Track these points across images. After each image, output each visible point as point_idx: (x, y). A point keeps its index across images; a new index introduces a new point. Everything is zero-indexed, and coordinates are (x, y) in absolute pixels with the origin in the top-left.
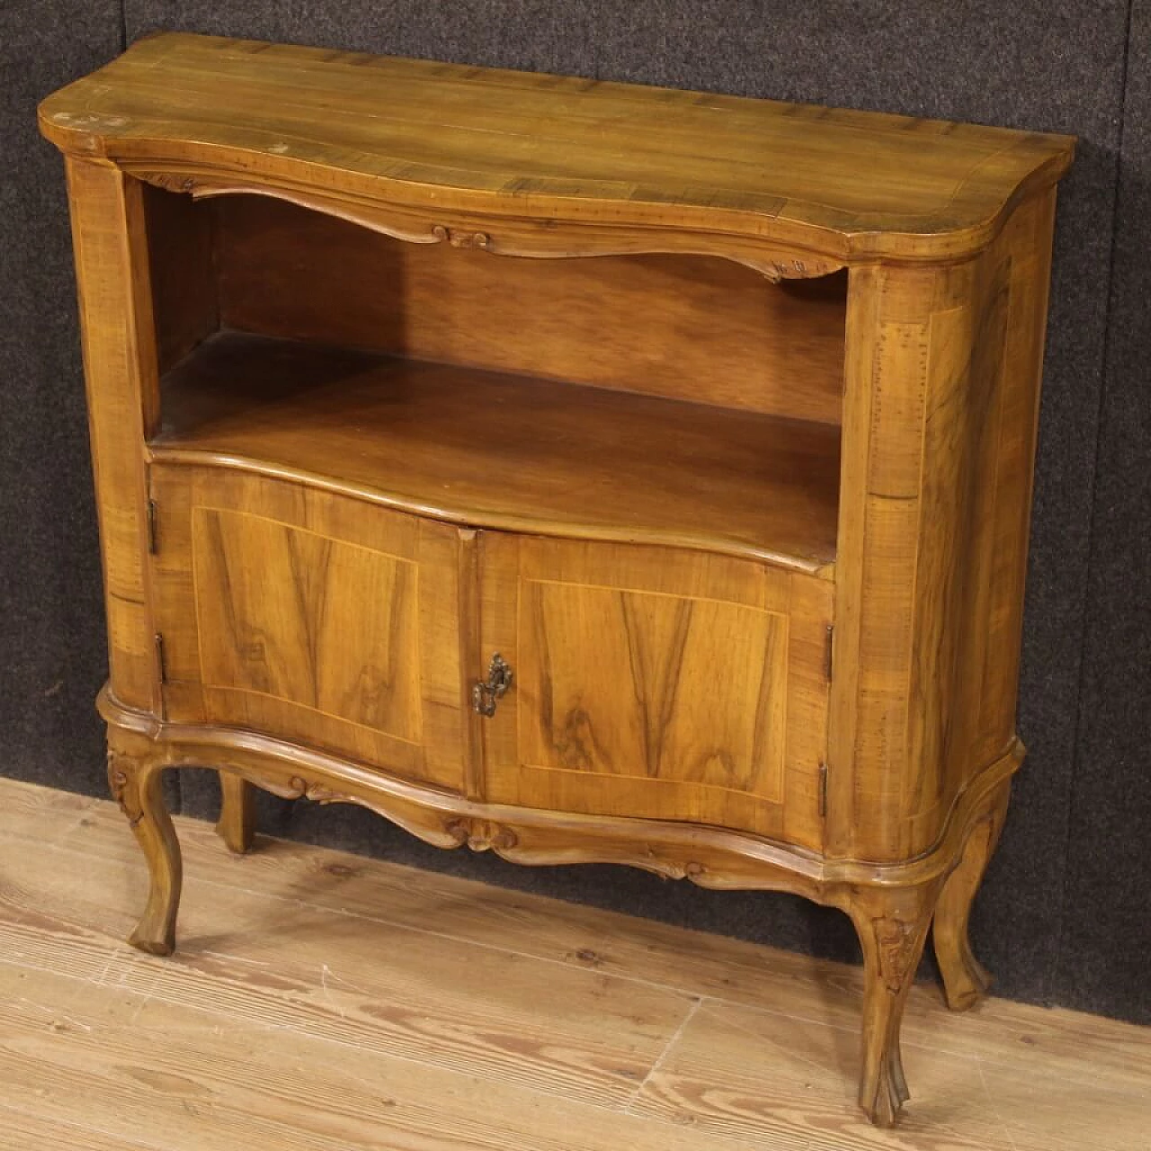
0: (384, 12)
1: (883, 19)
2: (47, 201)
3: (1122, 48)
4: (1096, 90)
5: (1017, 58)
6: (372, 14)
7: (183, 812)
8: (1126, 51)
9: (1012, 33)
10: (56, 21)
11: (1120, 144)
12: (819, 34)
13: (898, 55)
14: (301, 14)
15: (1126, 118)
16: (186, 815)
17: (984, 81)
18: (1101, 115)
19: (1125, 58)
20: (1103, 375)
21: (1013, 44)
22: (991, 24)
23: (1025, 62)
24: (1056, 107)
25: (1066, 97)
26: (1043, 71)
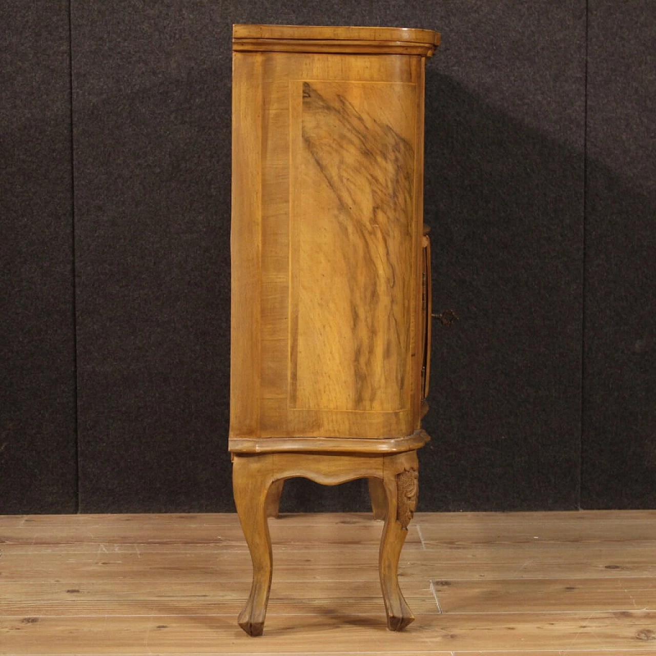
0: (221, 32)
1: (475, 8)
2: (19, 155)
3: (585, 11)
4: (575, 30)
5: (539, 21)
6: (214, 33)
7: (79, 511)
8: (587, 12)
9: (535, 8)
10: (31, 56)
11: (587, 56)
12: (444, 19)
13: (482, 24)
14: (174, 37)
15: (589, 43)
16: (81, 513)
17: (523, 32)
18: (578, 42)
19: (587, 15)
20: (586, 167)
21: (536, 13)
22: (526, 6)
23: (542, 21)
24: (557, 41)
25: (561, 36)
26: (550, 24)
